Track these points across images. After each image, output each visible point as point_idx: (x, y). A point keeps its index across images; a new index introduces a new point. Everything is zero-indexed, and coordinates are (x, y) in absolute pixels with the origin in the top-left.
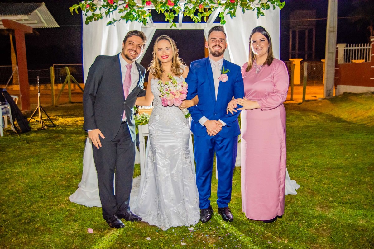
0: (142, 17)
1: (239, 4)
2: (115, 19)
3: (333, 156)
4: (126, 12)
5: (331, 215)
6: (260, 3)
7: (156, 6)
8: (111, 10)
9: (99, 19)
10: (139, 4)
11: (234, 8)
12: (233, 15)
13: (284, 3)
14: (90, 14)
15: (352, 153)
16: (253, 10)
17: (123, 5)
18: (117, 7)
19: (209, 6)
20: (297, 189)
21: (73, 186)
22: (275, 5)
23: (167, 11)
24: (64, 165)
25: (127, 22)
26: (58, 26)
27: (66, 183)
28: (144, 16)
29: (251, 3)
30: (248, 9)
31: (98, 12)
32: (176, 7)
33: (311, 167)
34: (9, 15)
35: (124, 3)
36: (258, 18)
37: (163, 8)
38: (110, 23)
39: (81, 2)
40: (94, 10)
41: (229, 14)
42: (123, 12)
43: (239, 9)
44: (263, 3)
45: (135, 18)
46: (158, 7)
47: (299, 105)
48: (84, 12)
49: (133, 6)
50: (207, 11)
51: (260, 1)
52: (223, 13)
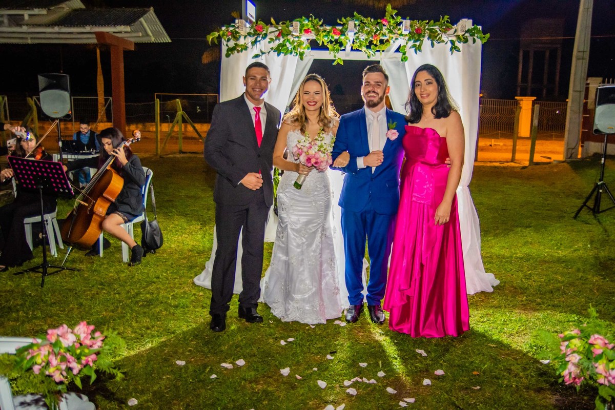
0: (298, 49)
1: (426, 35)
2: (263, 50)
3: (557, 245)
4: (277, 42)
5: (534, 319)
6: (455, 34)
7: (317, 35)
8: (259, 39)
9: (244, 51)
10: (295, 32)
11: (420, 40)
12: (418, 49)
13: (488, 35)
14: (232, 44)
15: (585, 243)
16: (446, 44)
17: (274, 33)
18: (266, 35)
19: (386, 36)
20: (495, 286)
21: (198, 266)
22: (475, 37)
23: (331, 42)
24: (182, 240)
25: (278, 55)
26: (170, 41)
27: (187, 263)
28: (300, 48)
29: (443, 34)
30: (439, 43)
31: (242, 41)
32: (343, 37)
33: (521, 258)
34: (105, 26)
35: (276, 31)
36: (452, 54)
38: (257, 56)
39: (221, 29)
40: (237, 39)
41: (413, 47)
42: (273, 43)
43: (426, 42)
44: (459, 34)
45: (290, 51)
46: (320, 36)
47: (523, 170)
48: (224, 41)
49: (287, 35)
50: (383, 44)
51: (456, 31)
52: (405, 46)
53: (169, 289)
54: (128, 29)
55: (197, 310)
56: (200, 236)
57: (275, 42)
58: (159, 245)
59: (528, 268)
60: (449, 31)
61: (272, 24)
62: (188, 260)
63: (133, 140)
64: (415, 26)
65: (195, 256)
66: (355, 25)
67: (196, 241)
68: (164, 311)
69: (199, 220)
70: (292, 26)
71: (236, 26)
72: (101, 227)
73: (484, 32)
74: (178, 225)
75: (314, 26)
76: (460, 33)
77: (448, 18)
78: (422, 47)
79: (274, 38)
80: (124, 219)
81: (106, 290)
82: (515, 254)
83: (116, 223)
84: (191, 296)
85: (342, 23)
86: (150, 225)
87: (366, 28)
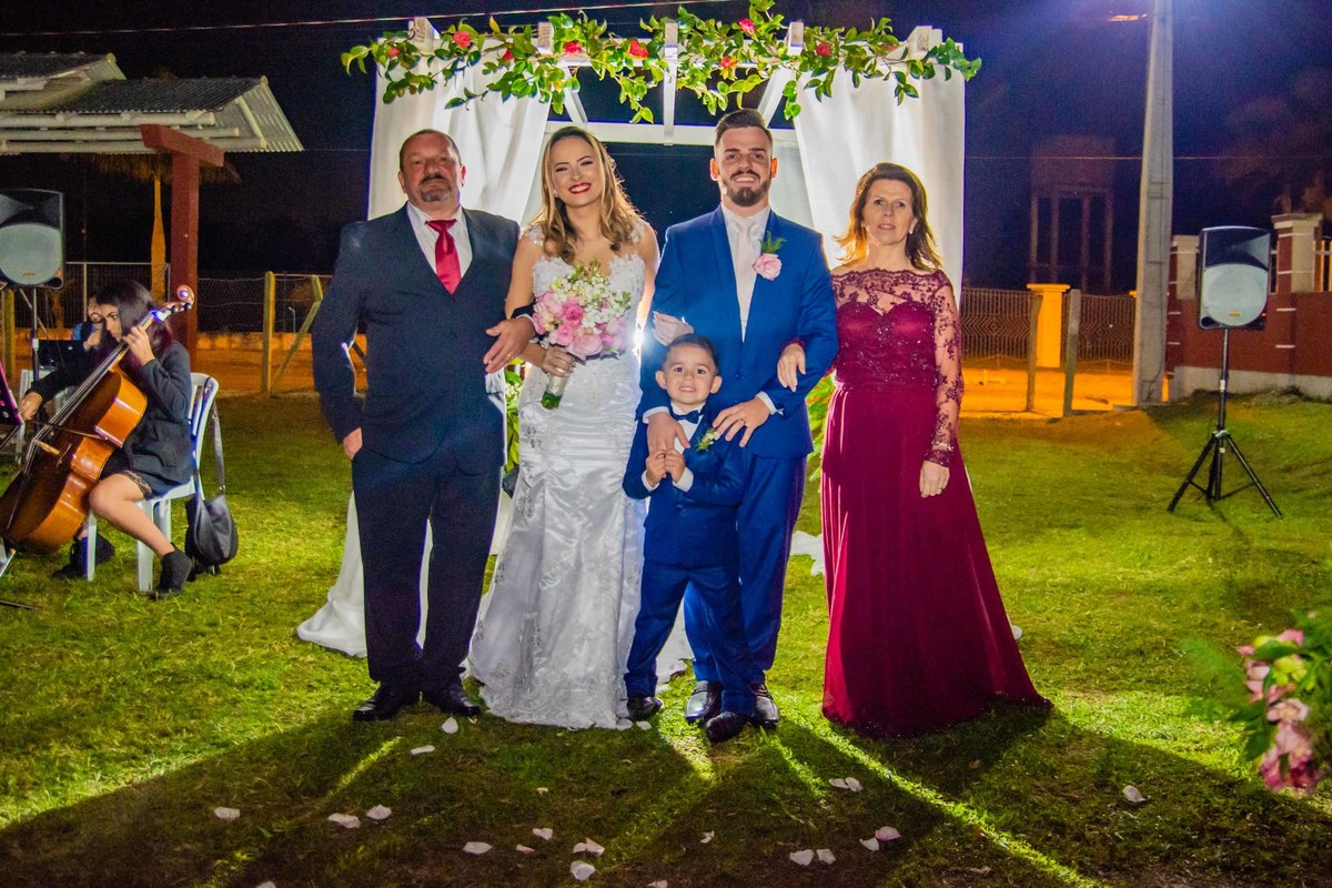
0: (550, 86)
1: (841, 59)
2: (472, 90)
3: (1140, 558)
6: (906, 59)
7: (594, 57)
8: (460, 65)
10: (543, 46)
12: (823, 90)
13: (978, 63)
14: (399, 74)
15: (1201, 554)
17: (495, 52)
18: (477, 55)
19: (751, 62)
22: (950, 67)
23: (626, 72)
24: (287, 548)
26: (300, 149)
28: (556, 85)
29: (879, 59)
30: (869, 77)
31: (422, 69)
32: (652, 64)
34: (162, 111)
35: (501, 46)
37: (615, 64)
38: (456, 103)
39: (376, 41)
40: (412, 63)
41: (813, 86)
42: (495, 72)
43: (842, 76)
44: (913, 58)
45: (530, 89)
46: (601, 59)
47: (1052, 426)
48: (382, 68)
49: (527, 55)
50: (745, 77)
51: (906, 52)
52: (793, 83)
53: (234, 649)
54: (211, 119)
55: (293, 694)
56: (329, 542)
57: (499, 71)
58: (226, 554)
59: (1082, 604)
60: (891, 50)
61: (490, 31)
62: (294, 589)
63: (174, 307)
64: (815, 39)
65: (312, 581)
66: (680, 35)
67: (319, 551)
68: (212, 696)
69: (331, 510)
70: (536, 37)
71: (410, 34)
72: (86, 503)
73: (969, 55)
74: (281, 519)
75: (586, 36)
76: (917, 55)
77: (888, 24)
78: (832, 86)
79: (497, 64)
80: (142, 488)
81: (83, 649)
82: (1049, 577)
83: (122, 495)
84: (285, 665)
85: (651, 30)
86: (209, 508)
87: (706, 42)
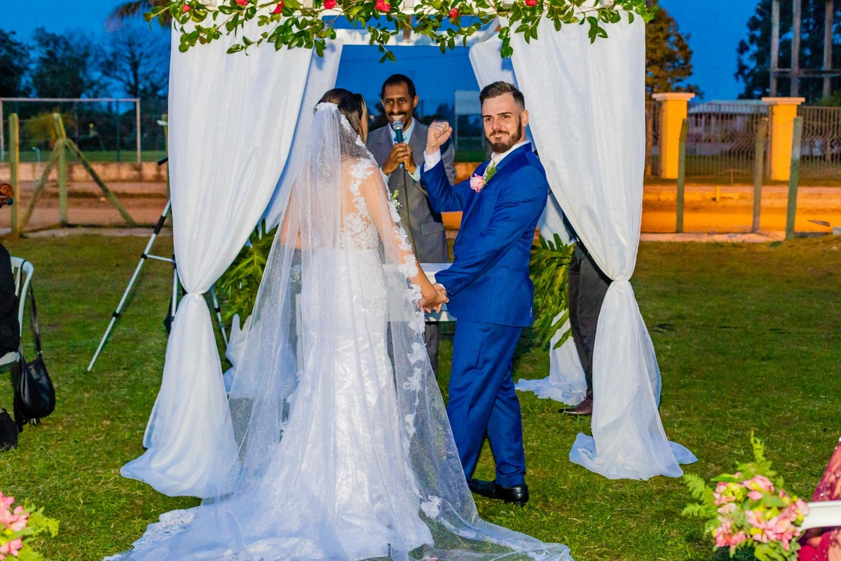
0: (313, 36)
1: (545, 8)
4: (275, 24)
6: (598, 6)
7: (346, 10)
8: (241, 18)
9: (212, 39)
11: (535, 18)
12: (531, 34)
14: (190, 27)
16: (581, 24)
17: (269, 7)
22: (633, 12)
25: (277, 49)
28: (318, 35)
29: (575, 6)
30: (568, 22)
31: (207, 23)
35: (272, 3)
36: (592, 42)
38: (236, 49)
40: (202, 18)
41: (522, 31)
42: (268, 24)
44: (603, 6)
48: (177, 23)
51: (597, 1)
52: (507, 29)
57: (271, 23)
58: (47, 409)
76: (606, 5)
78: (538, 31)
